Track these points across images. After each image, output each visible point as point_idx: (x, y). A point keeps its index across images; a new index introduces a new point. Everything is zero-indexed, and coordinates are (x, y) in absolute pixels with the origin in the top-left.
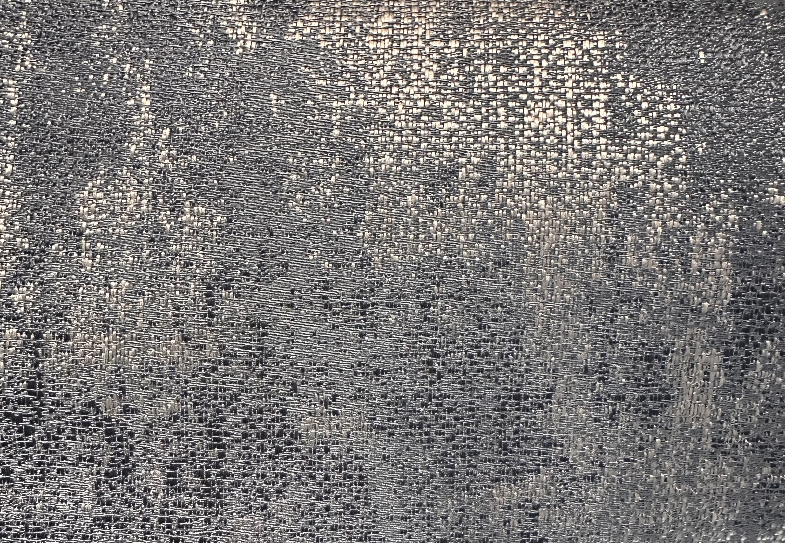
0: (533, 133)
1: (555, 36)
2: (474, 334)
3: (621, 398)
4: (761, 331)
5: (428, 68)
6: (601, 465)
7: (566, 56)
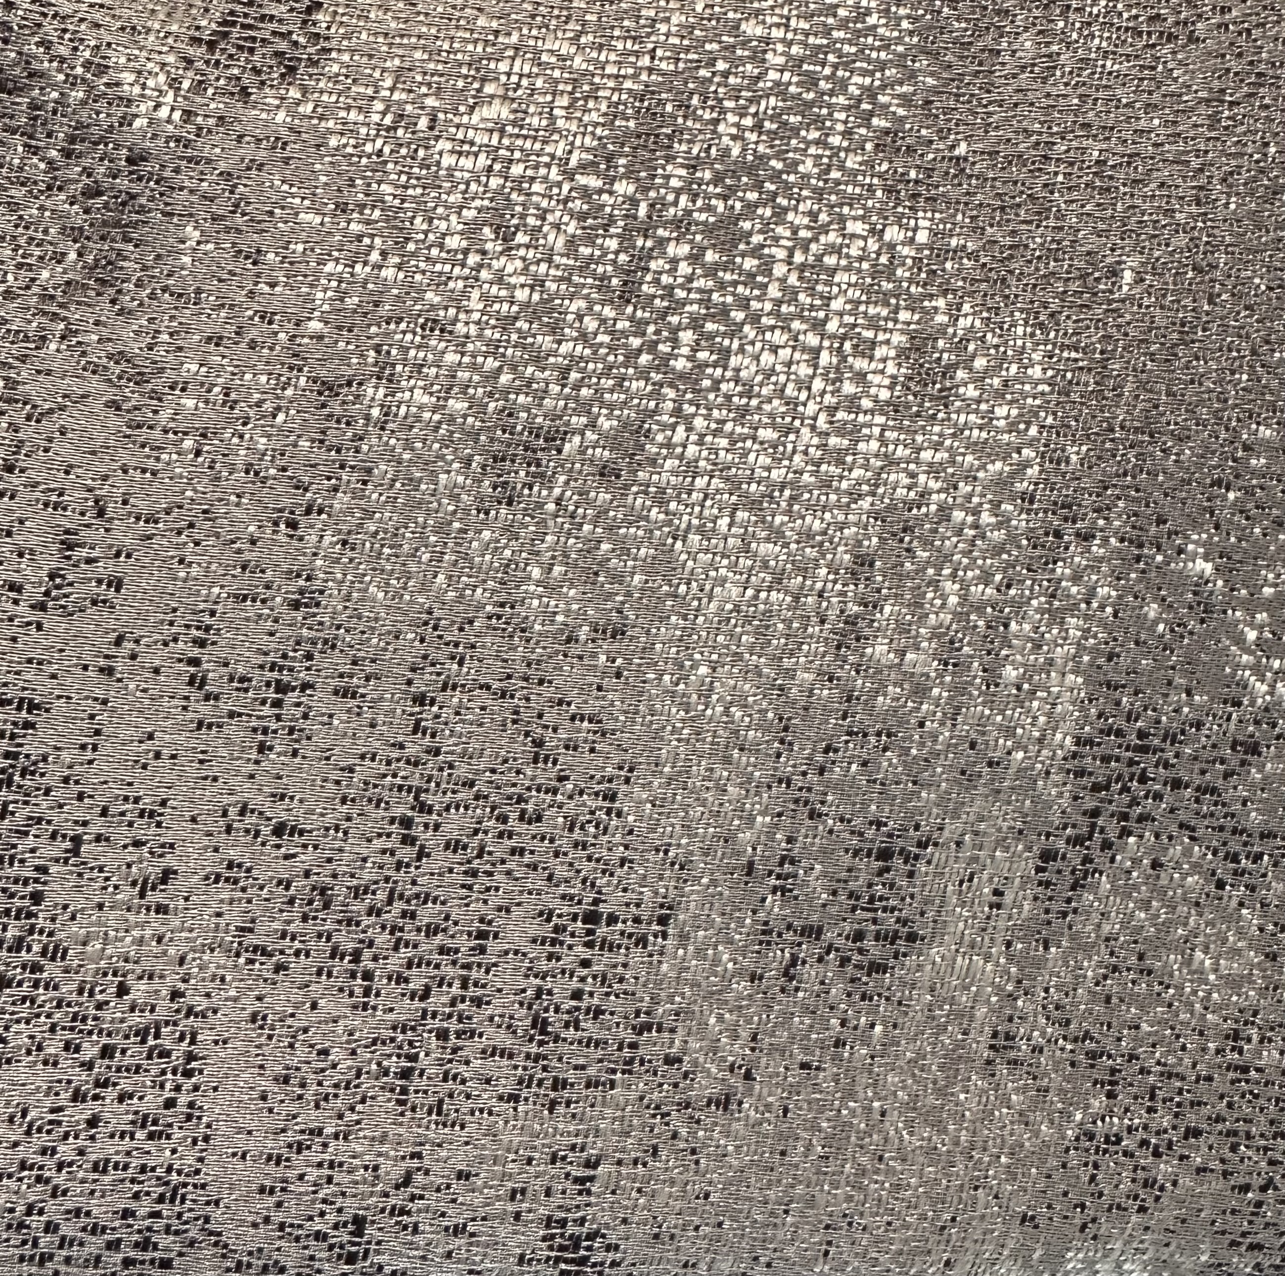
0: (739, 388)
1: (833, 207)
2: (518, 772)
3: (813, 932)
4: (1125, 817)
5: (557, 227)
6: (748, 1076)
7: (845, 250)
